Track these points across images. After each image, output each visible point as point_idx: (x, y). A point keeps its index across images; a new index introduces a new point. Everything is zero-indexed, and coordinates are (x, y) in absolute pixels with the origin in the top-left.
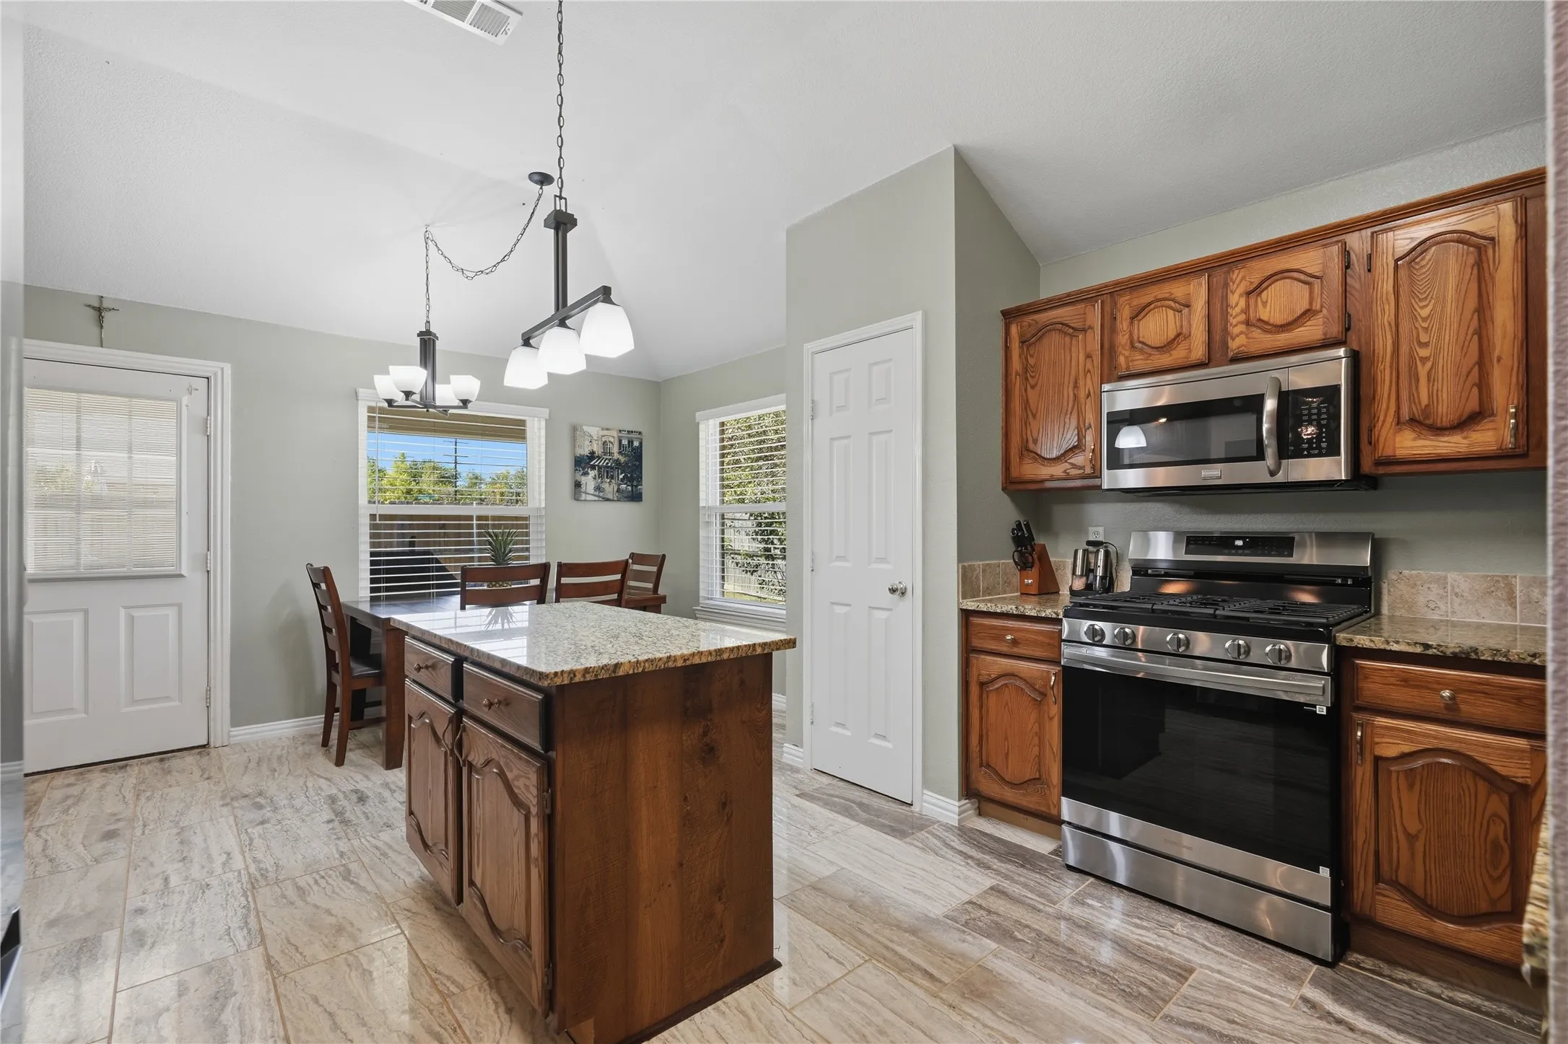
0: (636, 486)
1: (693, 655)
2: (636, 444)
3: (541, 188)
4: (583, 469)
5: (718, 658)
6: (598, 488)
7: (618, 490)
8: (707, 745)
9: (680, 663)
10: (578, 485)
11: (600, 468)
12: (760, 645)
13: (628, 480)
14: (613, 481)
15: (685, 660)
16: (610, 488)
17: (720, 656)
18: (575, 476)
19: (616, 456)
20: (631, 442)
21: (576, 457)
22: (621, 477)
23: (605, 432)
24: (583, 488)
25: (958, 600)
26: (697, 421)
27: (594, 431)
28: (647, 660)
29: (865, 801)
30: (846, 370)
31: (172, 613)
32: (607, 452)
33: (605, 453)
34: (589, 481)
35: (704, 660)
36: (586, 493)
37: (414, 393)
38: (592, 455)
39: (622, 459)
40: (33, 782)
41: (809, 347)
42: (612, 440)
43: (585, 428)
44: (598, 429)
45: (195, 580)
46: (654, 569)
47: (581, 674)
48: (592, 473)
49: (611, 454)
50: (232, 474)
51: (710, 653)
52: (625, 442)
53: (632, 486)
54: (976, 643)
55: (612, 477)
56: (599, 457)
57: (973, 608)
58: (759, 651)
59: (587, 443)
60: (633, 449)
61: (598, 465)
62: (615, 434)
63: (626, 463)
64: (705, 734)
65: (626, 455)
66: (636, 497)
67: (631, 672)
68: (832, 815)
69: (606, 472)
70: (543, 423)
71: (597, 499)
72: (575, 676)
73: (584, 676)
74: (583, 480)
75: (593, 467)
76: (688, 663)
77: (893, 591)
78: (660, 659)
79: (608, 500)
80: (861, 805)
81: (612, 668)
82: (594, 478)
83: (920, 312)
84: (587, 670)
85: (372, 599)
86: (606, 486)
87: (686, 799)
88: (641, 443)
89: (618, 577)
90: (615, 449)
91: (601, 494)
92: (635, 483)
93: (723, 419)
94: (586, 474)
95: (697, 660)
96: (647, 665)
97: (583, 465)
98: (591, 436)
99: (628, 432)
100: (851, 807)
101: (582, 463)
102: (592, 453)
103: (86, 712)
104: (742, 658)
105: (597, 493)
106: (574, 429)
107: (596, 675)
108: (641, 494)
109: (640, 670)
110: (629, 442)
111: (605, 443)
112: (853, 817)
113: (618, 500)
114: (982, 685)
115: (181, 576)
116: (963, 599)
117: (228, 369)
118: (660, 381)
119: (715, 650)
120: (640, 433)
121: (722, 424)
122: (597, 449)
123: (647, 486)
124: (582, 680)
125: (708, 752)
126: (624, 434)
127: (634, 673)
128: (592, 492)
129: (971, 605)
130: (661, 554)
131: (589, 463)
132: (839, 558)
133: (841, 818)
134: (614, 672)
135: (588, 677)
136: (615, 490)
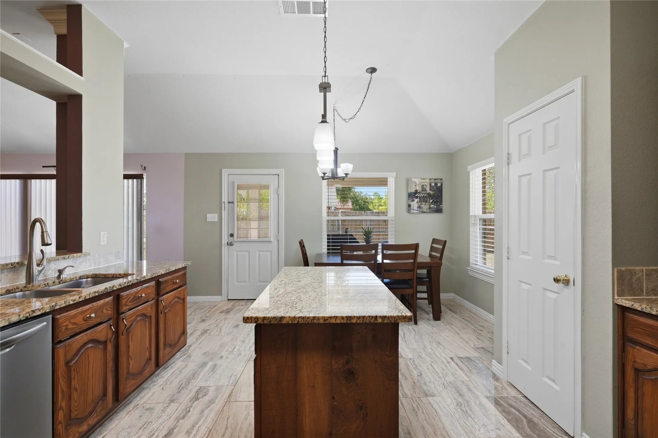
0: (439, 205)
1: (331, 317)
2: (439, 185)
3: (371, 75)
4: (412, 198)
5: (348, 322)
6: (419, 207)
7: (430, 208)
8: (349, 370)
9: (321, 321)
10: (409, 206)
11: (420, 197)
12: (380, 317)
13: (434, 202)
14: (427, 203)
15: (325, 320)
16: (425, 207)
17: (350, 320)
18: (408, 202)
19: (428, 191)
20: (436, 184)
21: (409, 193)
22: (431, 201)
23: (423, 181)
24: (412, 207)
25: (613, 297)
26: (468, 171)
27: (417, 181)
28: (300, 317)
29: (535, 420)
30: (529, 131)
31: (269, 253)
32: (424, 189)
33: (423, 190)
34: (415, 204)
35: (338, 321)
36: (413, 210)
37: (326, 173)
38: (416, 192)
39: (432, 193)
40: (237, 302)
41: (507, 120)
42: (426, 184)
43: (413, 180)
44: (419, 179)
45: (275, 243)
46: (441, 247)
47: (261, 320)
48: (416, 200)
49: (425, 190)
50: (285, 207)
51: (342, 318)
52: (433, 184)
53: (437, 205)
54: (631, 335)
55: (426, 202)
56: (420, 193)
57: (628, 306)
58: (380, 320)
59: (414, 186)
60: (437, 188)
61: (419, 196)
62: (428, 181)
63: (434, 194)
64: (347, 363)
65: (433, 191)
66: (439, 211)
67: (290, 322)
68: (504, 422)
69: (423, 200)
70: (394, 179)
71: (419, 212)
72: (258, 320)
73: (263, 321)
74: (412, 203)
75: (417, 197)
76: (327, 322)
77: (556, 280)
78: (309, 318)
79: (424, 212)
80: (530, 422)
81: (279, 319)
82: (417, 202)
83: (580, 78)
84: (264, 318)
85: (328, 253)
86: (423, 206)
87: (333, 398)
88: (442, 185)
89: (413, 251)
90: (428, 188)
91: (421, 210)
92: (438, 204)
93: (483, 168)
94: (413, 201)
95: (333, 321)
96: (300, 320)
97: (412, 197)
98: (416, 183)
99: (435, 179)
100: (522, 421)
101: (412, 196)
102: (416, 191)
103: (249, 283)
104: (366, 323)
105: (419, 209)
106: (408, 181)
107: (270, 321)
108: (442, 209)
109: (296, 322)
110: (435, 184)
111: (423, 186)
112: (519, 428)
113: (430, 212)
114: (637, 371)
115: (271, 242)
116: (618, 295)
117: (283, 170)
118: (452, 152)
119: (346, 317)
120: (441, 179)
121: (484, 170)
122: (419, 189)
123: (445, 205)
124: (262, 323)
125: (350, 375)
126: (432, 181)
127: (292, 324)
128: (416, 209)
129: (626, 303)
130: (445, 240)
131: (414, 196)
132: (524, 253)
133: (509, 427)
134: (280, 321)
135: (265, 322)
136: (428, 208)
